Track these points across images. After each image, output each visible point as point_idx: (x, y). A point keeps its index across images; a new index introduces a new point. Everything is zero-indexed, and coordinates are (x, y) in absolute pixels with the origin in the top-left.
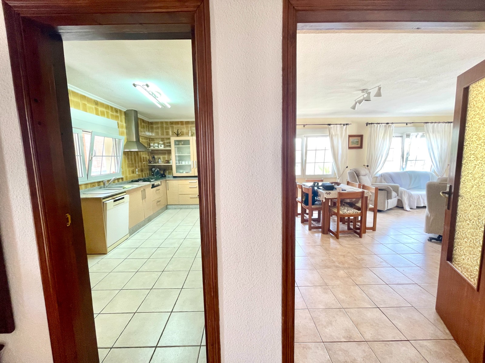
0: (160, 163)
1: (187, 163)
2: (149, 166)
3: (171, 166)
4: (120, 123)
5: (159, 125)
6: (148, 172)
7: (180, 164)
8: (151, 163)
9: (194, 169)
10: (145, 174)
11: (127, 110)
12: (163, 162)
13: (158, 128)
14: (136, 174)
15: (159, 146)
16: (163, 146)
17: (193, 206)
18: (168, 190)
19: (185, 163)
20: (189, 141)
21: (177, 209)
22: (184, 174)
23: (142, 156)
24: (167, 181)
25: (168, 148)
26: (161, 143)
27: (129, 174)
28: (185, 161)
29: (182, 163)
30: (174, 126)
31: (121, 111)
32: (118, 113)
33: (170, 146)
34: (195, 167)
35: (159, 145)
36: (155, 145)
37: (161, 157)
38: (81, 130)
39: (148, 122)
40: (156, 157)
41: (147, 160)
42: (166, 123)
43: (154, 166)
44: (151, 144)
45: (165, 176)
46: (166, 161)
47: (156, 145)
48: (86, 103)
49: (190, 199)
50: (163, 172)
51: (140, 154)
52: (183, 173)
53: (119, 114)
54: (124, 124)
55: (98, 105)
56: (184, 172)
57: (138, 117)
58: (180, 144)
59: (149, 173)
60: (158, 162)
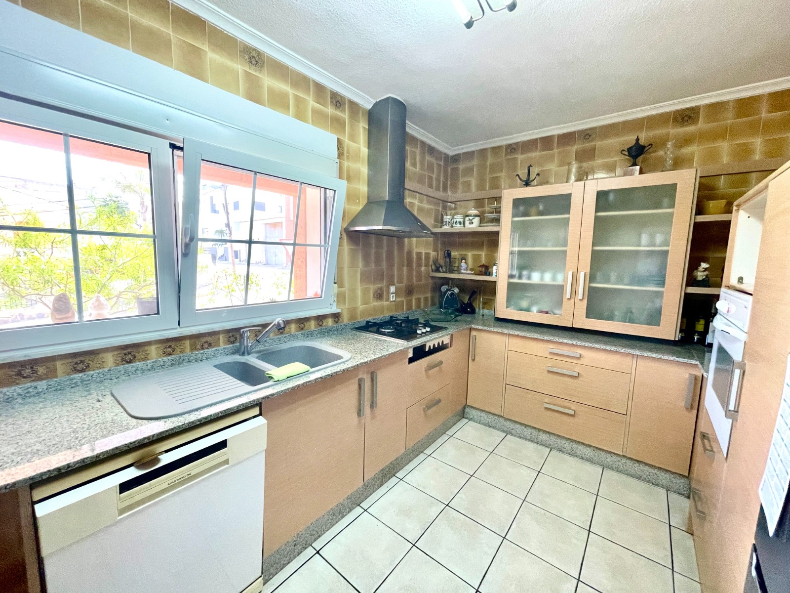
0: (463, 271)
1: (548, 278)
2: (433, 278)
3: (495, 282)
4: (346, 140)
5: (475, 162)
6: (429, 295)
7: (524, 281)
8: (440, 272)
9: (573, 300)
10: (419, 300)
11: (374, 102)
12: (472, 270)
13: (469, 171)
14: (388, 299)
15: (467, 223)
16: (476, 221)
17: (553, 438)
18: (473, 360)
19: (542, 279)
20: (569, 196)
21: (493, 427)
22: (533, 316)
23: (415, 250)
24: (473, 333)
25: (490, 228)
26: (474, 212)
27: (365, 302)
28: (543, 272)
29: (529, 278)
30: (520, 157)
31: (353, 105)
32: (343, 111)
33: (498, 220)
34: (580, 297)
35: (467, 219)
36: (455, 220)
37: (470, 255)
38: (167, 143)
39: (447, 156)
40: (455, 254)
41: (431, 262)
42: (496, 150)
43: (446, 281)
44: (445, 217)
45: (473, 312)
46: (483, 266)
47: (458, 220)
48: (205, 48)
49: (543, 410)
50: (469, 299)
51: (410, 244)
52: (528, 310)
53: (346, 116)
54: (364, 151)
55: (262, 66)
56: (535, 309)
57: (408, 130)
58: (533, 210)
59: (432, 298)
60: (458, 271)
